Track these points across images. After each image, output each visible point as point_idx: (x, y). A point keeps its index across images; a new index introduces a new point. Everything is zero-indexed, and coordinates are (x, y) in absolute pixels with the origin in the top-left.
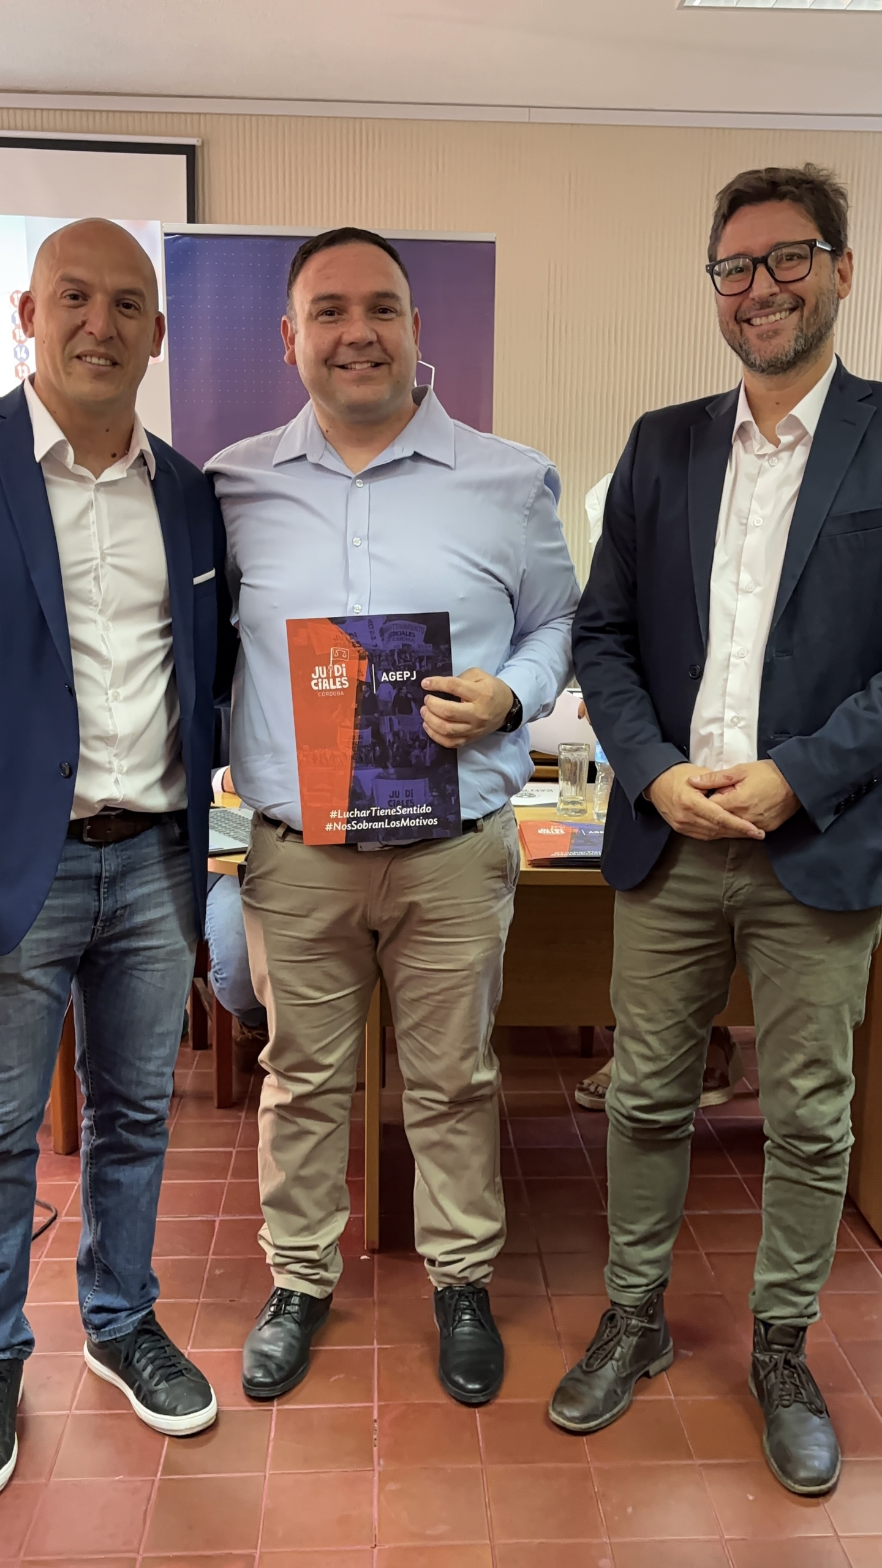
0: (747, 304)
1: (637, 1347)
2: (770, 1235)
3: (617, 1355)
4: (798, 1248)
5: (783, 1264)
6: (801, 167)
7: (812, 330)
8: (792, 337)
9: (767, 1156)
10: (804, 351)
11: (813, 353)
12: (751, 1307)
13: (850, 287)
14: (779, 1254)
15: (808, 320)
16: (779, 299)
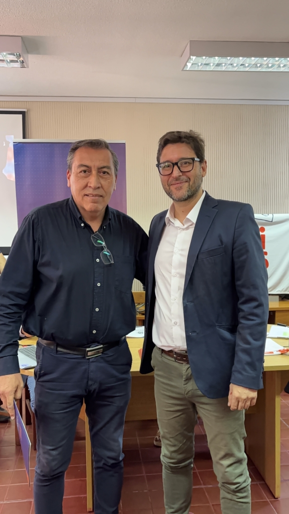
0: (171, 179)
7: (194, 188)
8: (187, 190)
9: (220, 489)
10: (191, 196)
11: (194, 195)
15: (192, 186)
16: (182, 178)
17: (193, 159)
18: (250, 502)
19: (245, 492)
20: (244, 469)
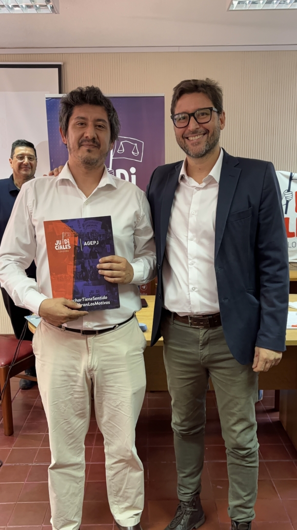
0: (187, 132)
1: (190, 518)
2: (233, 487)
3: (182, 523)
4: (244, 490)
5: (238, 497)
6: (205, 80)
7: (212, 142)
8: (205, 145)
9: (227, 455)
10: (209, 150)
11: (212, 150)
12: (229, 516)
13: (224, 125)
14: (237, 493)
15: (210, 138)
16: (199, 130)
17: (211, 109)
18: (258, 466)
20: (255, 435)
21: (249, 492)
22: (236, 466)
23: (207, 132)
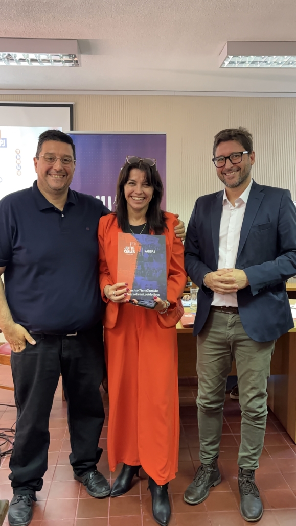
2: (243, 442)
6: (238, 128)
9: (242, 417)
15: (242, 173)
16: (234, 168)
17: (242, 153)
18: (265, 429)
19: (262, 420)
20: (264, 403)
21: (254, 447)
22: (247, 426)
23: (239, 169)
